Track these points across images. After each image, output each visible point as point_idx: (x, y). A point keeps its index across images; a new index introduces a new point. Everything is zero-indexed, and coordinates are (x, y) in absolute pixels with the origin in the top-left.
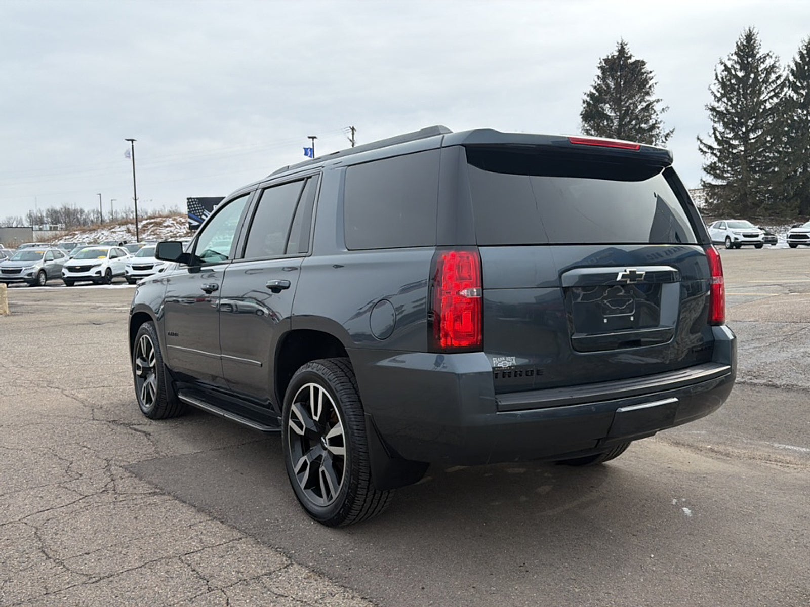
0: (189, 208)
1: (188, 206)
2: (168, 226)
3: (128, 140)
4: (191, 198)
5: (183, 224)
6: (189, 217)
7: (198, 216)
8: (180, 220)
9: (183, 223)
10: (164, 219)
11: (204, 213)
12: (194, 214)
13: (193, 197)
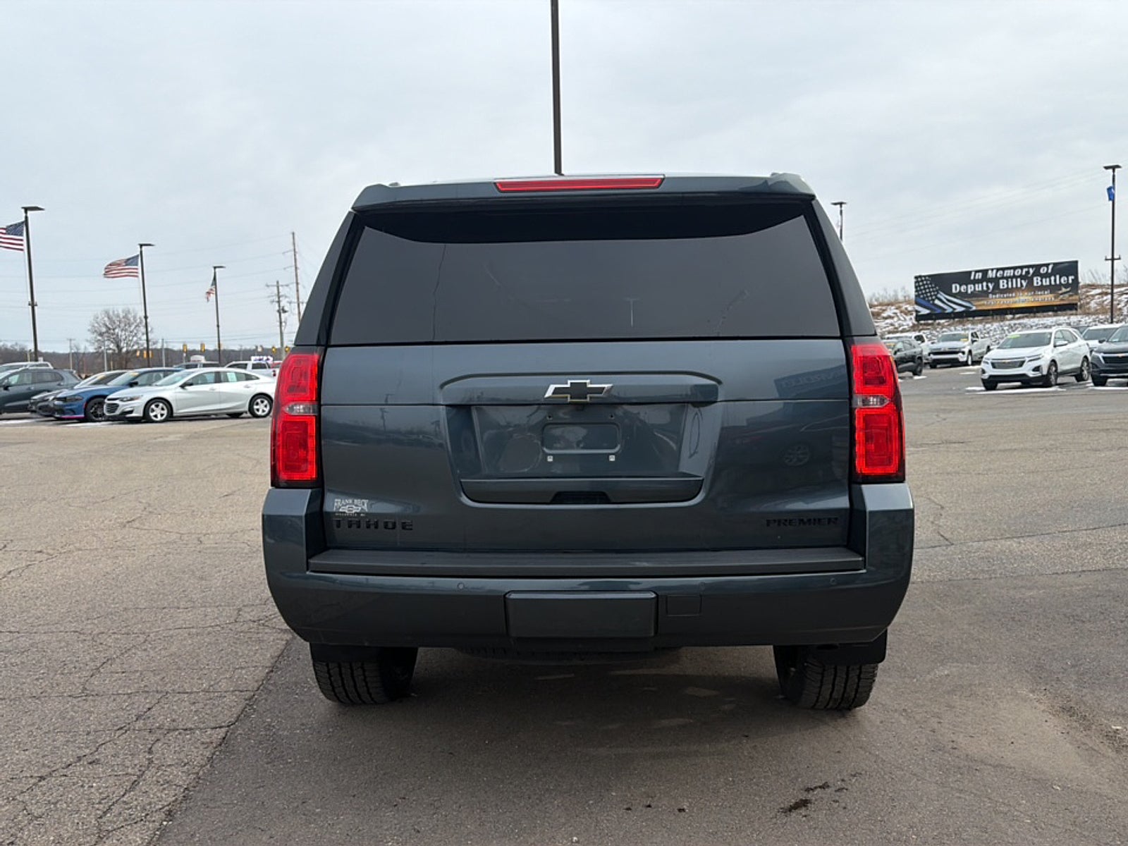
0: (916, 291)
1: (916, 287)
2: (889, 317)
3: (835, 204)
4: (920, 277)
5: (909, 313)
6: (917, 303)
7: (929, 301)
8: (906, 309)
9: (909, 311)
10: (884, 308)
11: (939, 296)
12: (924, 298)
13: (923, 274)
